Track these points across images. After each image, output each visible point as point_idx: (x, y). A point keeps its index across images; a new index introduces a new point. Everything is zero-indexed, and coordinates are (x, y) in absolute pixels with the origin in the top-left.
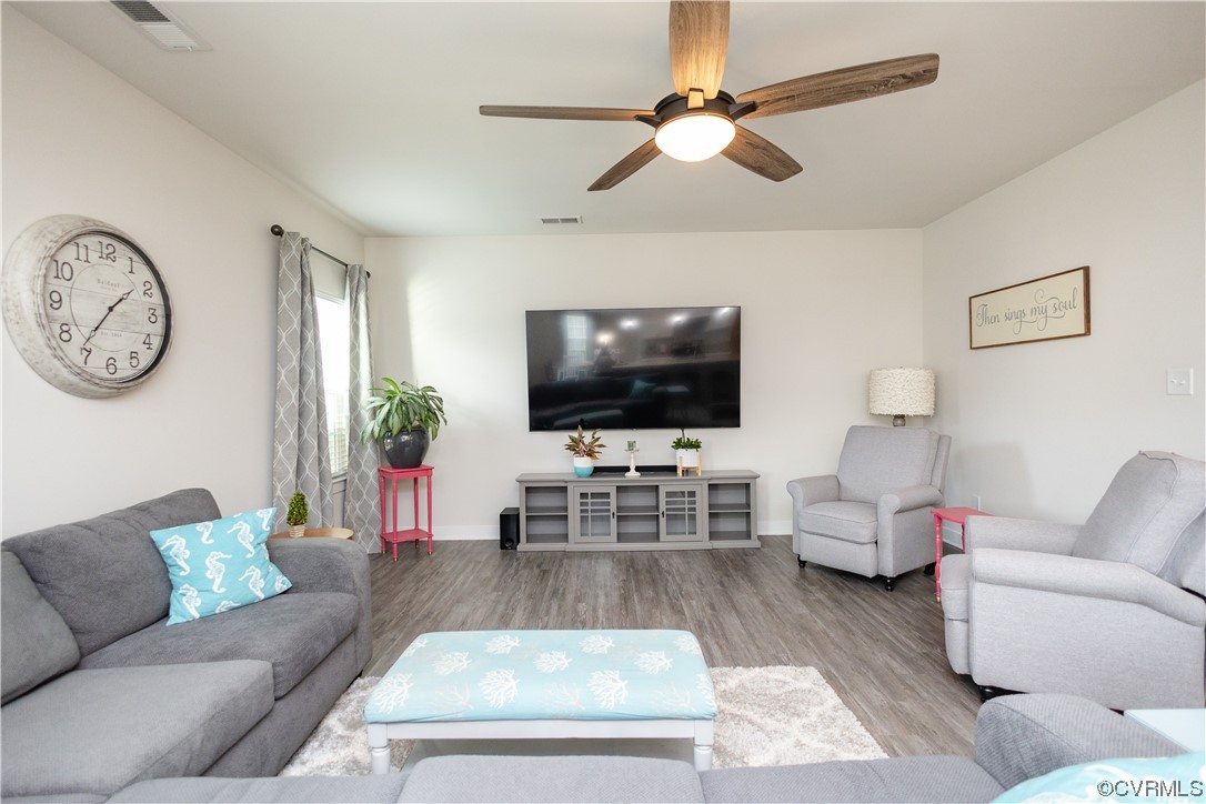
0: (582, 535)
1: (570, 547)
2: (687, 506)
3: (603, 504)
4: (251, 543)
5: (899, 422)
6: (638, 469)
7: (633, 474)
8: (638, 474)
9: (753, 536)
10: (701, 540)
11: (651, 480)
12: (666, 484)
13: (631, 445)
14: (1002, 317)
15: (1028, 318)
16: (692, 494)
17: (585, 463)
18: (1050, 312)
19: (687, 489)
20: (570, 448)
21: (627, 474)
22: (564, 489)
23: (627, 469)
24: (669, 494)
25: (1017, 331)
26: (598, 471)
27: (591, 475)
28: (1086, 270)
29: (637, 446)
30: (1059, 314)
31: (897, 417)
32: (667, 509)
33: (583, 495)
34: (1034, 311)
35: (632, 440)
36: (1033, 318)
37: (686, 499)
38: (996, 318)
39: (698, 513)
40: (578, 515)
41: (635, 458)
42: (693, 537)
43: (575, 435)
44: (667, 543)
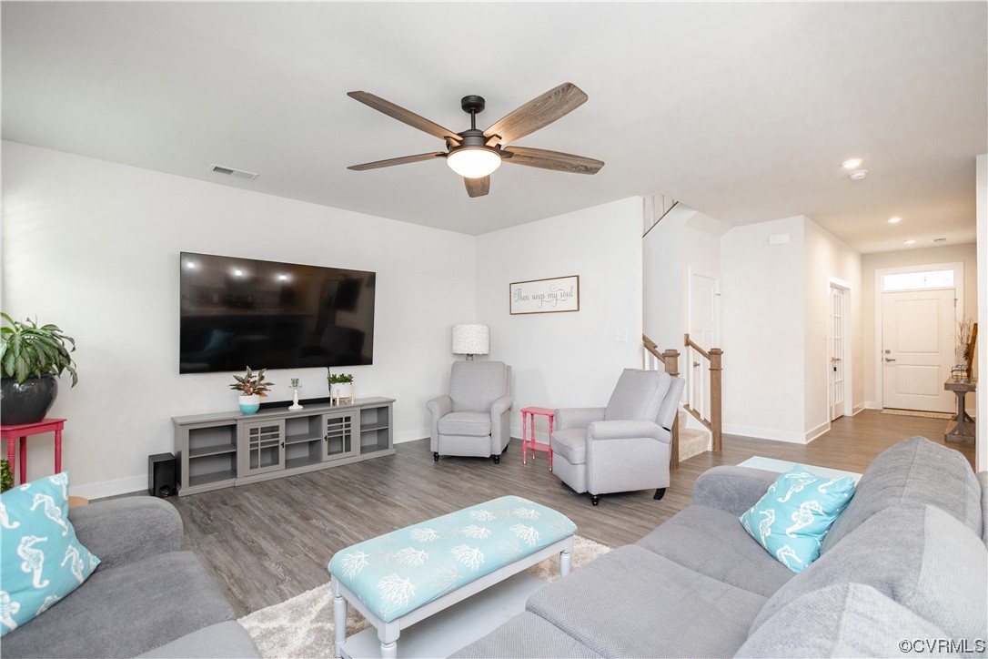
0: (251, 468)
1: (239, 481)
2: (344, 429)
3: (273, 436)
4: (61, 517)
5: (470, 358)
6: (301, 402)
7: (296, 407)
8: (301, 407)
9: (390, 446)
10: (355, 456)
11: (313, 410)
12: (327, 414)
13: (295, 382)
14: (531, 298)
15: (546, 299)
16: (348, 419)
17: (252, 401)
18: (559, 297)
19: (344, 415)
20: (238, 387)
21: (290, 408)
22: (233, 428)
23: (291, 403)
24: (330, 421)
25: (539, 306)
26: (264, 407)
27: (257, 412)
28: (578, 276)
29: (300, 383)
30: (563, 298)
31: (468, 355)
32: (329, 434)
33: (253, 431)
34: (550, 295)
35: (296, 378)
36: (549, 299)
37: (344, 423)
38: (527, 298)
39: (352, 434)
40: (248, 449)
41: (298, 394)
42: (348, 454)
43: (243, 375)
44: (329, 461)
